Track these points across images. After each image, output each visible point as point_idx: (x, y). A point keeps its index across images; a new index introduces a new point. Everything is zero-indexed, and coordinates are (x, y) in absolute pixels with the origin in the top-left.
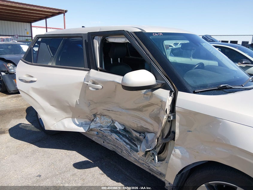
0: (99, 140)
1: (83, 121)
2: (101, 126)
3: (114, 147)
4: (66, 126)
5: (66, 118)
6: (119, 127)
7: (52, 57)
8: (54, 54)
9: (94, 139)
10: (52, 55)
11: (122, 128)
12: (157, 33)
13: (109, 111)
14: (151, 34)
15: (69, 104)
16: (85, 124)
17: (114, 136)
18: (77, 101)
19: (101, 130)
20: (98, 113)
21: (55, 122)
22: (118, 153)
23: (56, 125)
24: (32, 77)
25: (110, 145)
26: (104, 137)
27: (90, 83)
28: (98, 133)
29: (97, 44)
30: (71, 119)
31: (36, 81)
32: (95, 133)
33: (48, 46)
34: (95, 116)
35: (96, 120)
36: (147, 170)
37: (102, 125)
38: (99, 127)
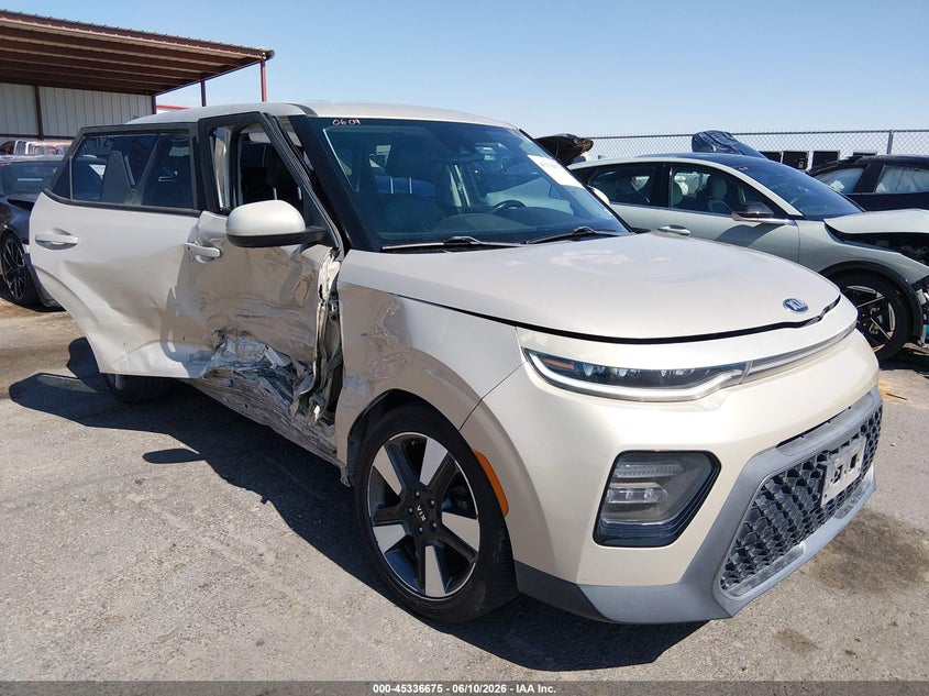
0: (237, 401)
1: (193, 350)
2: (239, 363)
3: (267, 415)
4: (152, 364)
5: (151, 342)
6: (276, 360)
7: (132, 187)
8: (137, 179)
9: (224, 401)
10: (133, 183)
11: (282, 363)
12: (345, 119)
13: (247, 317)
14: (328, 121)
15: (155, 303)
16: (200, 359)
17: (264, 383)
18: (171, 290)
19: (239, 374)
20: (230, 328)
21: (124, 353)
22: (275, 430)
23: (125, 359)
24: (68, 234)
25: (258, 411)
26: (246, 392)
27: (197, 246)
28: (232, 382)
29: (221, 149)
30: (158, 344)
31: (74, 245)
32: (226, 382)
33: (126, 158)
34: (222, 334)
35: (225, 348)
36: (316, 452)
37: (240, 360)
38: (233, 364)
